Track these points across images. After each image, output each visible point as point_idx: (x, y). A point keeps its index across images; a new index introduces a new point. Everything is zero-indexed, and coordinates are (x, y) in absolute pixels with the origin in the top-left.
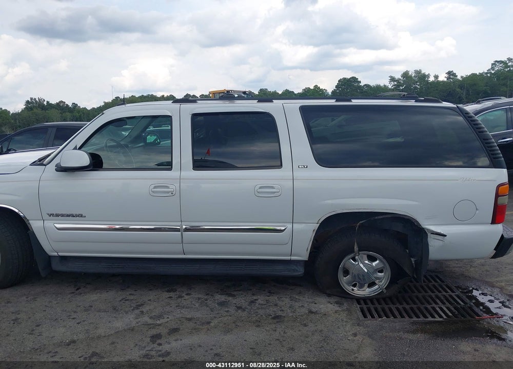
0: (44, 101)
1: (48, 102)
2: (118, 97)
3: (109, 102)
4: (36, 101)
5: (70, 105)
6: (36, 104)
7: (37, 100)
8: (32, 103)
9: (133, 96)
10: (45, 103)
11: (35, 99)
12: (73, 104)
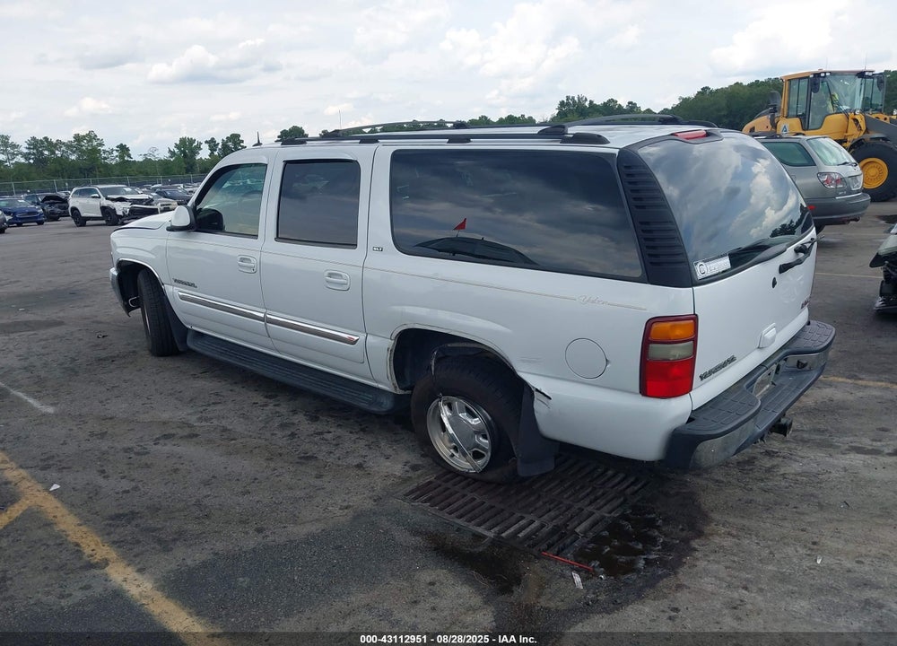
0: (586, 100)
1: (591, 102)
2: (707, 88)
3: (689, 98)
4: (574, 102)
5: (624, 105)
6: (574, 106)
7: (576, 99)
8: (568, 104)
9: (737, 83)
10: (587, 104)
11: (573, 98)
12: (630, 103)
